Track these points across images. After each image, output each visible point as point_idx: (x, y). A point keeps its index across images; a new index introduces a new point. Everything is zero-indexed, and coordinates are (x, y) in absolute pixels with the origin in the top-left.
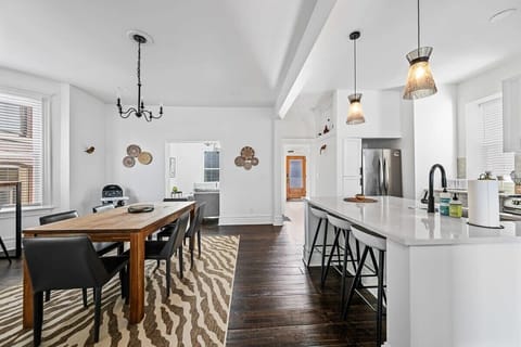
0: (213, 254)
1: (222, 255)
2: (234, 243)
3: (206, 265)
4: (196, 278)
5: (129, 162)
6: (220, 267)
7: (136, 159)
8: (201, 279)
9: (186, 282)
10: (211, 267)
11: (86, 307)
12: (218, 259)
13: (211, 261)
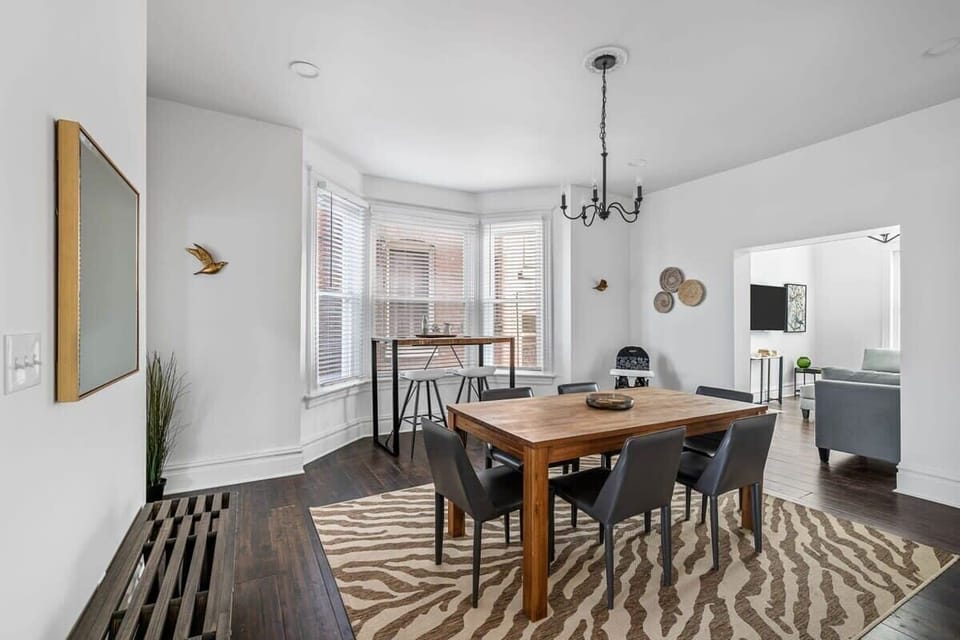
0: (802, 570)
1: (827, 585)
2: (910, 571)
3: (752, 587)
4: (699, 607)
5: (664, 304)
6: (788, 618)
7: (676, 295)
8: (708, 616)
9: (669, 601)
10: (760, 603)
11: (508, 544)
12: (804, 591)
13: (778, 585)
